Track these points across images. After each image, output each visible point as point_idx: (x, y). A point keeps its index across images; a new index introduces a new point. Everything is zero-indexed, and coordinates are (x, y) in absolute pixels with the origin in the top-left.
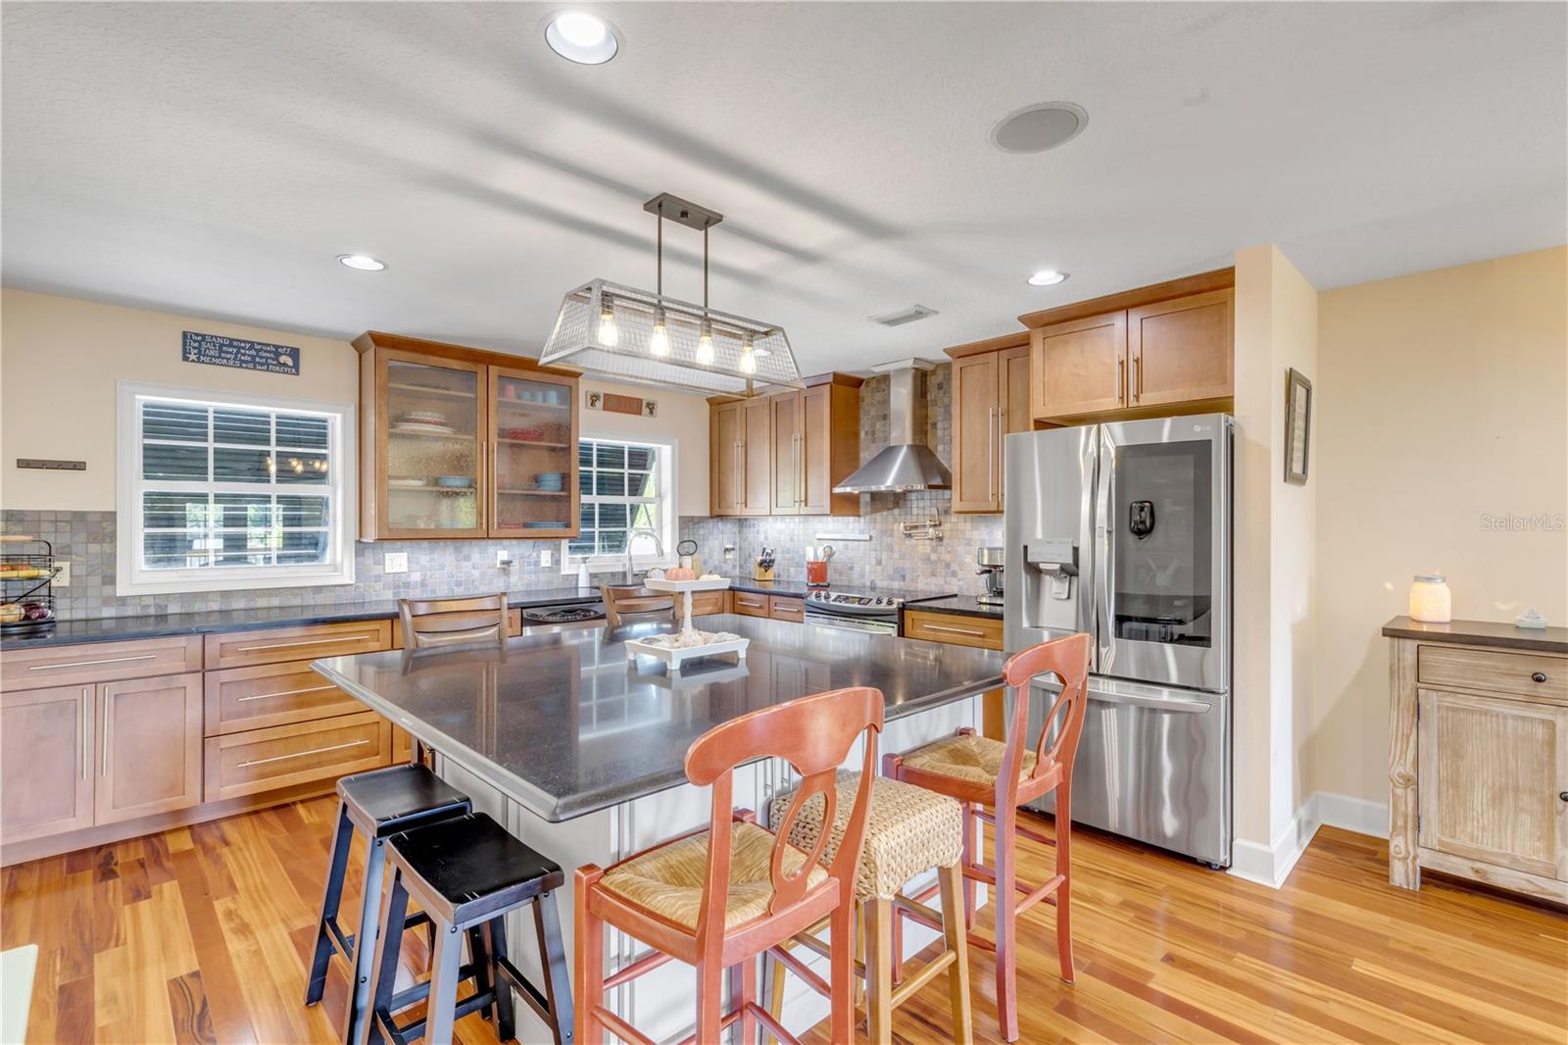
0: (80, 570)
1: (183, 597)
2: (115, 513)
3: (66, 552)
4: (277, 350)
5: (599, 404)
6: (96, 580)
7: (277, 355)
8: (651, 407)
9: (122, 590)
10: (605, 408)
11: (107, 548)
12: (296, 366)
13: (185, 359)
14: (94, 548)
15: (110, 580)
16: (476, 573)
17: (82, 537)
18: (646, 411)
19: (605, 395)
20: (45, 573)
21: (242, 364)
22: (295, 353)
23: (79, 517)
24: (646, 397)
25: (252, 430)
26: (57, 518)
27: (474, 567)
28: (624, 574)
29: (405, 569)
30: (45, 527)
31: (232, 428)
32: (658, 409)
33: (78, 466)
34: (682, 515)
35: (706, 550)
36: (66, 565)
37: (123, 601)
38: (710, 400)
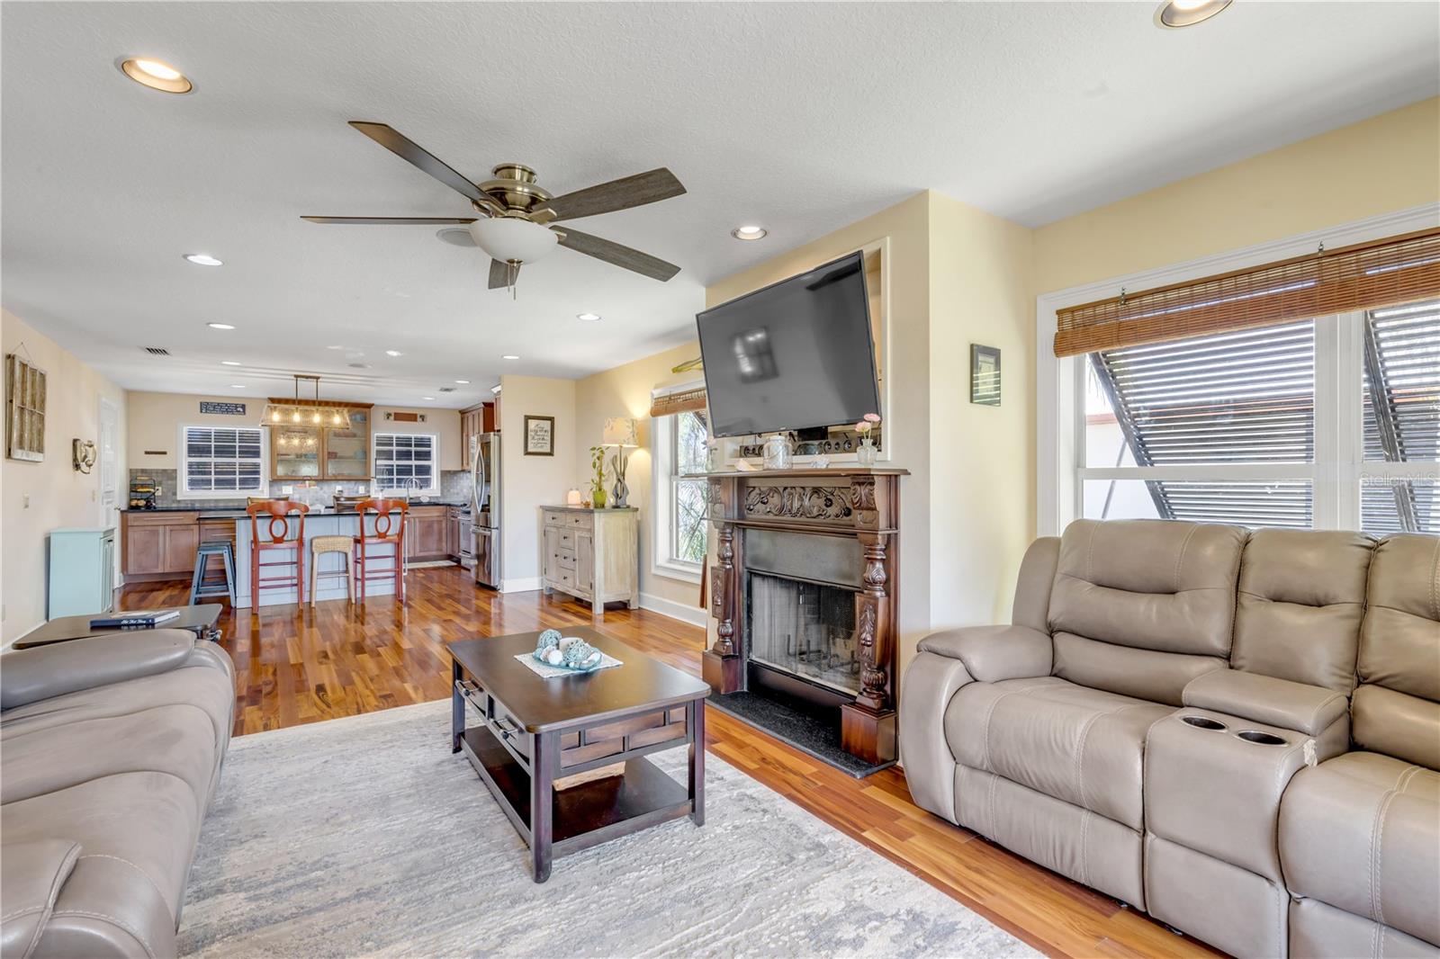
0: (164, 490)
1: (200, 501)
2: (176, 470)
3: (160, 484)
4: (236, 406)
5: (392, 418)
6: (170, 494)
7: (236, 407)
8: (423, 417)
9: (178, 498)
10: (395, 419)
11: (174, 482)
12: (244, 411)
13: (201, 412)
14: (170, 482)
15: (175, 494)
16: (326, 496)
17: (165, 478)
18: (419, 419)
19: (395, 414)
20: (152, 490)
21: (223, 412)
22: (243, 407)
23: (165, 471)
24: (419, 413)
25: (230, 436)
26: (157, 471)
27: (324, 492)
28: (406, 498)
29: (291, 493)
30: (154, 474)
31: (220, 436)
32: (428, 418)
33: (165, 453)
34: (443, 469)
35: (458, 487)
36: (160, 488)
37: (179, 501)
38: (460, 412)
